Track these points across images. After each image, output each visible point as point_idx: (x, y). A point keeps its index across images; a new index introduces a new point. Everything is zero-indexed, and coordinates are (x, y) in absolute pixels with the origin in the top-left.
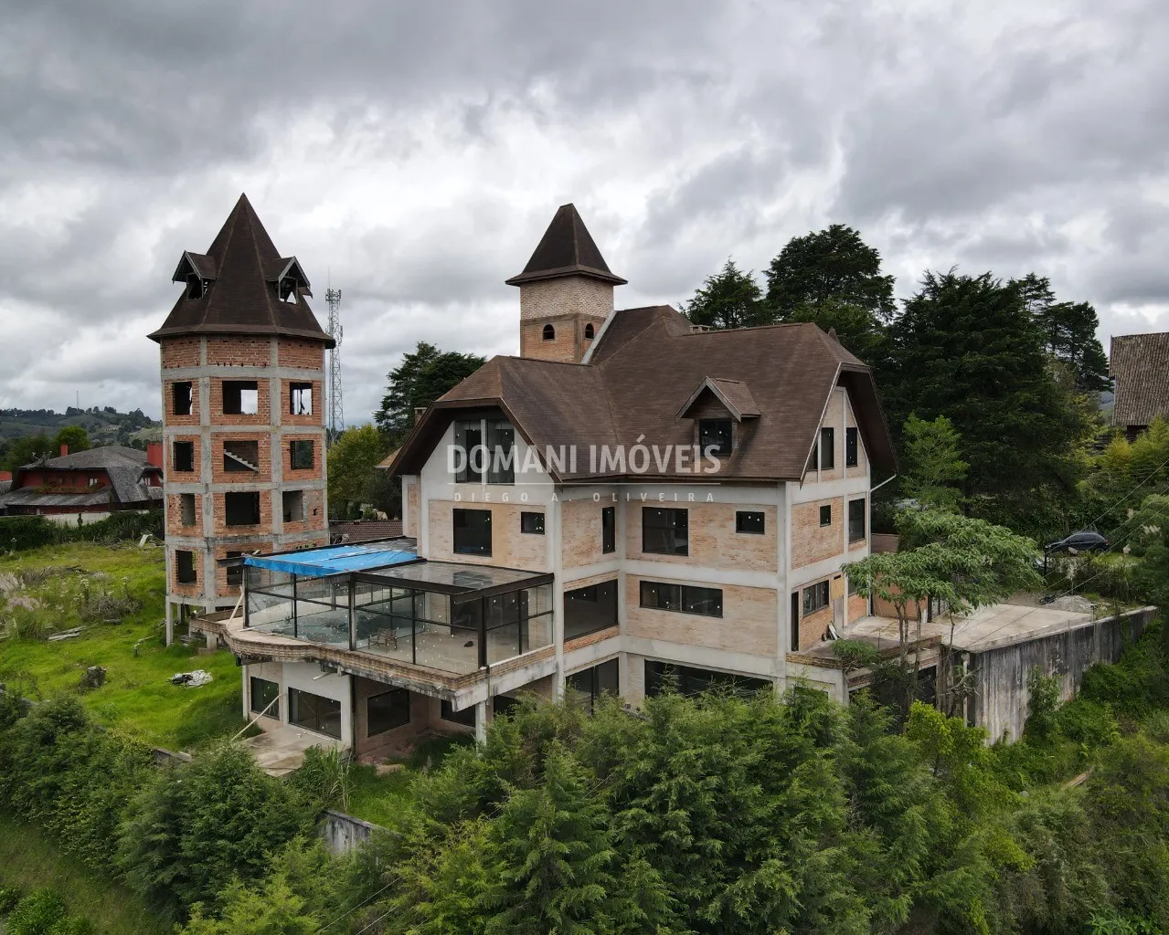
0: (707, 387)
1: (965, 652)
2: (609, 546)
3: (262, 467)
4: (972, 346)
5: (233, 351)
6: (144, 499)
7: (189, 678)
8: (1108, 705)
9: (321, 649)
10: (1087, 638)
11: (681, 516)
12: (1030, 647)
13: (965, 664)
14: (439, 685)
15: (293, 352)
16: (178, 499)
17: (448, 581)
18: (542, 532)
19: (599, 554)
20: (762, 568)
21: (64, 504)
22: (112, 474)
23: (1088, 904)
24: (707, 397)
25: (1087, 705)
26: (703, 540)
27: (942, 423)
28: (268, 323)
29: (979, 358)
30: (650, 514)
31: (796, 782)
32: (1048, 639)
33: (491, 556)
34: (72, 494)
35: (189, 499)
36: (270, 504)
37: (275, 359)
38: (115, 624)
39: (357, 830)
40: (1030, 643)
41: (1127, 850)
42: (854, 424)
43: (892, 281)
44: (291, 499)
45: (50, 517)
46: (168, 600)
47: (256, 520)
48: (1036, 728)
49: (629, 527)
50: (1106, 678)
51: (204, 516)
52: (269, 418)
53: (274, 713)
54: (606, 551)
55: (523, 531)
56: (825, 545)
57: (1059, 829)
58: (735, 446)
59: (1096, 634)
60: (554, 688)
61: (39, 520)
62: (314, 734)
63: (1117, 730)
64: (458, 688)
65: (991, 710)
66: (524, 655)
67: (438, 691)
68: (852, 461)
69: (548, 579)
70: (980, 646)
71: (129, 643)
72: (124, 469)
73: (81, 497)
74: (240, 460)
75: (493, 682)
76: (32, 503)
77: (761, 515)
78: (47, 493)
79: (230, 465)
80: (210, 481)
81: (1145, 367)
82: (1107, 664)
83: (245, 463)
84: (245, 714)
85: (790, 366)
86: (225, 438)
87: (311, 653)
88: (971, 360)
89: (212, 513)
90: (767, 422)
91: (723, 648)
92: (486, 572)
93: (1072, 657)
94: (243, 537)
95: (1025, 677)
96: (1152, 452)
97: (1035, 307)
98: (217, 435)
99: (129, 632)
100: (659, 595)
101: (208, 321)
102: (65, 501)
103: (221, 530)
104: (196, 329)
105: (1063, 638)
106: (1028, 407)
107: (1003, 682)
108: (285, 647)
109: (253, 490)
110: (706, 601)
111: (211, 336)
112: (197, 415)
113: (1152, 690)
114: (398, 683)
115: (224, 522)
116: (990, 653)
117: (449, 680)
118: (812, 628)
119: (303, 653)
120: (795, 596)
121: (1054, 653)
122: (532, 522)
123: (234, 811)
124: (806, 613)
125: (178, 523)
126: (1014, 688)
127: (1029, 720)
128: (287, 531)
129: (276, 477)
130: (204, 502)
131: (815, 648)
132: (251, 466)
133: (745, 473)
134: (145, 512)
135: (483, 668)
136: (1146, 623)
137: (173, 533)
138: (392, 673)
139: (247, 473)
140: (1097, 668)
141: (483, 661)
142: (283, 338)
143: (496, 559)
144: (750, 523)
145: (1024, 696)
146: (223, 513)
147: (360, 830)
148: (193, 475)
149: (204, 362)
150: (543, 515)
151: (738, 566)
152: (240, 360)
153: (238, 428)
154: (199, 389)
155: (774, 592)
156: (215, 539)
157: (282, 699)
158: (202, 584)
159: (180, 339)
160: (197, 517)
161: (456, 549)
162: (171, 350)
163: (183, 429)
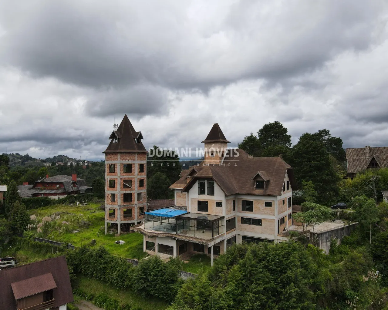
0: (258, 174)
1: (316, 233)
2: (234, 210)
3: (133, 187)
4: (314, 159)
5: (127, 157)
6: (72, 191)
7: (119, 242)
8: (348, 246)
9: (171, 234)
10: (342, 230)
12: (331, 233)
13: (316, 236)
14: (204, 242)
15: (140, 157)
16: (110, 195)
17: (197, 218)
18: (221, 207)
19: (232, 211)
20: (271, 215)
21: (50, 193)
22: (64, 183)
23: (345, 288)
24: (258, 176)
25: (343, 246)
26: (257, 208)
27: (310, 182)
28: (134, 149)
29: (315, 162)
30: (243, 202)
31: (292, 258)
32: (334, 230)
33: (208, 212)
34: (53, 189)
35: (113, 196)
36: (134, 196)
37: (136, 159)
38: (88, 228)
39: (187, 274)
40: (330, 231)
41: (353, 277)
42: (289, 180)
43: (291, 136)
44: (139, 194)
45: (50, 197)
46: (106, 222)
47: (131, 201)
48: (332, 251)
49: (238, 205)
50: (347, 239)
51: (118, 200)
52: (135, 174)
53: (154, 250)
54: (233, 211)
55: (216, 206)
56: (284, 209)
57: (338, 272)
58: (265, 187)
59: (345, 229)
60: (224, 243)
61: (47, 198)
62: (166, 255)
63: (350, 251)
64: (209, 242)
65: (322, 246)
66: (219, 235)
67: (204, 243)
68: (288, 189)
69: (223, 217)
70: (319, 232)
71: (94, 233)
72: (67, 182)
73: (56, 190)
74: (127, 185)
75: (215, 241)
76: (41, 192)
77: (271, 203)
78: (44, 189)
79: (125, 186)
80: (120, 191)
81: (355, 157)
82: (347, 236)
83: (128, 186)
84: (144, 251)
85: (275, 168)
86: (124, 179)
87: (168, 235)
88: (313, 163)
89: (120, 199)
90: (271, 181)
91: (262, 233)
92: (207, 216)
93: (339, 235)
94: (127, 205)
95: (329, 239)
96: (358, 182)
97: (326, 138)
98: (122, 178)
99: (92, 230)
100: (245, 221)
101: (120, 149)
102: (51, 192)
103: (122, 203)
104: (118, 151)
105: (337, 230)
106: (327, 175)
107: (324, 240)
108: (162, 234)
109: (130, 193)
110: (258, 222)
111: (121, 153)
112: (117, 173)
113: (357, 242)
114: (193, 241)
115: (123, 201)
116: (321, 234)
117: (207, 240)
118: (282, 228)
119: (166, 235)
120: (278, 221)
121: (335, 234)
122: (219, 204)
123: (161, 270)
124: (280, 225)
125: (110, 201)
126: (327, 242)
127: (330, 249)
128: (138, 203)
129: (136, 189)
130: (118, 196)
131: (282, 233)
132: (130, 186)
133: (268, 193)
134: (76, 195)
135: (213, 238)
136: (356, 226)
137: (108, 204)
138: (191, 239)
139: (129, 188)
140: (345, 237)
141: (213, 236)
142: (138, 153)
144: (268, 204)
145: (329, 244)
146: (123, 199)
147: (188, 274)
148: (115, 189)
149: (119, 160)
150: (221, 203)
151: (265, 214)
152: (128, 159)
153: (127, 177)
154: (118, 167)
155: (274, 220)
156: (121, 206)
157: (156, 246)
158: (117, 217)
159: (112, 153)
160: (116, 200)
161: (198, 210)
162: (109, 156)
163: (112, 177)
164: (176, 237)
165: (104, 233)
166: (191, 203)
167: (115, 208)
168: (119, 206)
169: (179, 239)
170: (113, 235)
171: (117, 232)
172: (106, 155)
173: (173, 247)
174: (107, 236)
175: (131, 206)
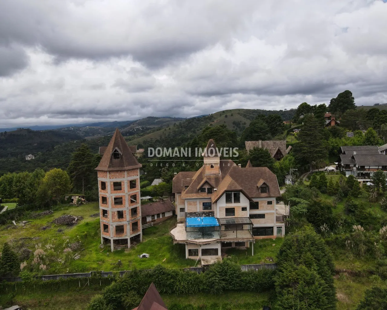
0: (264, 182)
3: (137, 201)
5: (131, 173)
7: (145, 256)
11: (257, 203)
16: (116, 213)
18: (246, 210)
20: (271, 210)
26: (261, 206)
28: (137, 164)
35: (121, 213)
36: (139, 209)
37: (139, 173)
38: (85, 250)
46: (112, 239)
47: (137, 214)
51: (127, 216)
52: (137, 188)
55: (242, 211)
58: (267, 191)
62: (210, 256)
74: (133, 200)
77: (272, 201)
79: (132, 202)
80: (128, 207)
84: (187, 258)
86: (131, 195)
91: (265, 223)
92: (234, 219)
94: (134, 219)
98: (129, 195)
99: (91, 251)
100: (252, 216)
101: (126, 166)
103: (131, 218)
104: (125, 169)
109: (135, 207)
110: (262, 216)
111: (127, 170)
112: (124, 190)
114: (242, 241)
115: (131, 216)
122: (244, 209)
129: (140, 202)
130: (127, 213)
132: (135, 201)
133: (271, 196)
138: (240, 240)
139: (135, 203)
143: (236, 216)
144: (270, 203)
146: (131, 214)
148: (123, 205)
149: (126, 177)
150: (246, 208)
151: (268, 210)
152: (133, 175)
153: (133, 192)
154: (125, 184)
155: (274, 213)
156: (129, 221)
157: (199, 252)
158: (126, 233)
159: (117, 171)
160: (124, 216)
161: (226, 215)
162: (113, 174)
163: (118, 194)
164: (225, 241)
165: (110, 251)
166: (220, 211)
167: (123, 224)
168: (128, 221)
170: (122, 251)
171: (128, 247)
172: (108, 173)
173: (218, 249)
174: (117, 252)
175: (137, 219)
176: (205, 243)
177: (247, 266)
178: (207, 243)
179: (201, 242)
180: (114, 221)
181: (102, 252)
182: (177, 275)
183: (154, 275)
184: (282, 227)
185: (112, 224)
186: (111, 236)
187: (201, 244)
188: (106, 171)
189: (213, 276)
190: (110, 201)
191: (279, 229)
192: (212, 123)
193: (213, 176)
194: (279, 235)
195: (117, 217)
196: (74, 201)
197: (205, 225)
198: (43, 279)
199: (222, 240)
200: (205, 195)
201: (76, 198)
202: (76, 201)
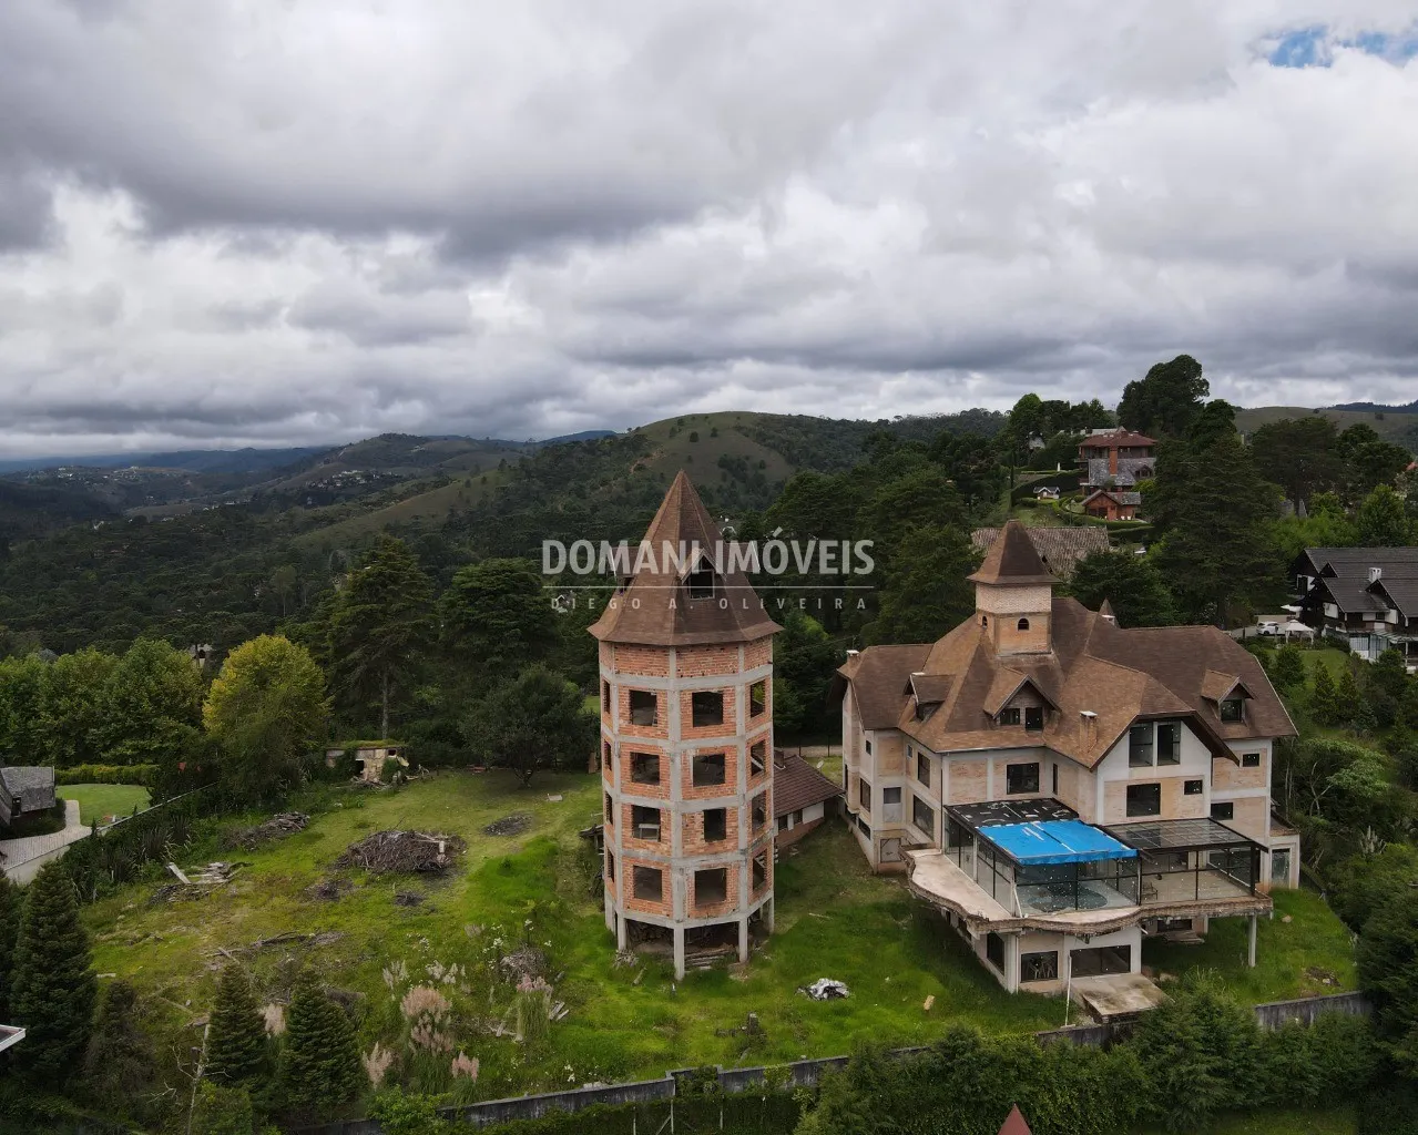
0: (1239, 684)
3: (766, 765)
5: (755, 655)
7: (833, 989)
16: (696, 817)
18: (1201, 791)
24: (1235, 689)
26: (1222, 774)
33: (1159, 813)
35: (716, 817)
46: (679, 928)
47: (764, 820)
52: (770, 714)
55: (1186, 793)
58: (1243, 716)
74: (757, 763)
77: (1257, 755)
79: (753, 771)
80: (745, 792)
83: (759, 765)
84: (1013, 988)
86: (751, 745)
89: (745, 823)
94: (759, 839)
98: (747, 742)
103: (750, 838)
104: (741, 636)
109: (763, 790)
111: (745, 644)
112: (732, 724)
114: (1226, 914)
115: (752, 829)
122: (1192, 787)
125: (698, 842)
130: (740, 814)
132: (762, 767)
138: (1220, 909)
139: (761, 775)
143: (1165, 814)
146: (751, 820)
148: (724, 787)
149: (741, 670)
150: (1201, 782)
151: (1245, 786)
152: (758, 660)
153: (757, 731)
154: (736, 698)
155: (1264, 798)
156: (746, 850)
157: (1062, 961)
158: (736, 898)
159: (709, 647)
160: (728, 830)
161: (1129, 814)
162: (691, 658)
163: (711, 740)
164: (1166, 916)
165: (668, 975)
166: (1107, 796)
167: (724, 864)
168: (744, 852)
169: (1179, 918)
170: (719, 975)
171: (738, 956)
172: (672, 656)
173: (1129, 946)
174: (697, 981)
175: (764, 839)
176: (1102, 929)
177: (1265, 1009)
178: (1111, 926)
179: (1089, 924)
180: (692, 853)
181: (640, 983)
182: (1035, 1062)
183: (951, 1070)
184: (1288, 850)
185: (681, 864)
186: (678, 913)
187: (1088, 930)
188: (665, 649)
189: (1176, 1060)
190: (677, 772)
191: (1280, 856)
192: (646, 462)
193: (1027, 662)
194: (1280, 882)
195: (703, 836)
196: (365, 770)
197: (1087, 855)
198: (476, 1118)
199: (1158, 913)
200: (1018, 735)
201: (375, 759)
202: (373, 770)
